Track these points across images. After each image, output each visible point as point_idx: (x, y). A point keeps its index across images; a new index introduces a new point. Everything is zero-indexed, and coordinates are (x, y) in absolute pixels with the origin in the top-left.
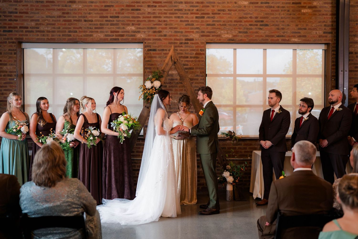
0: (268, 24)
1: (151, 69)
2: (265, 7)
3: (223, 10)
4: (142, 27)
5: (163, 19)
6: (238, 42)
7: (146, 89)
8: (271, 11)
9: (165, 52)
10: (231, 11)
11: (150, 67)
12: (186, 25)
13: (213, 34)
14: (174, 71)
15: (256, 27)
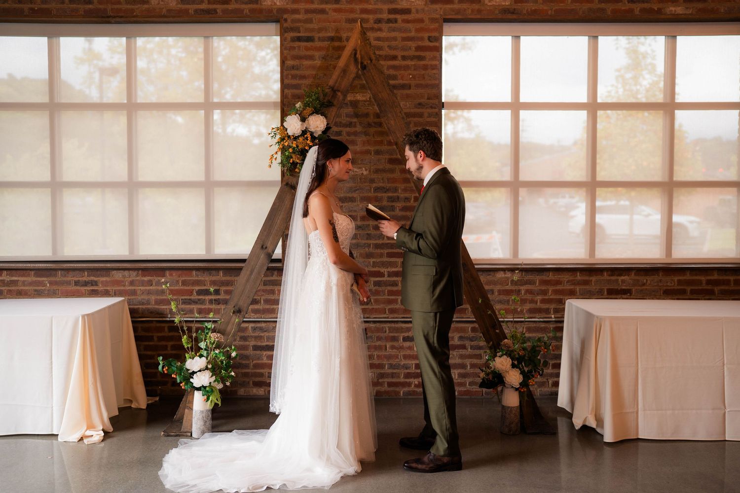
1: (299, 88)
6: (525, 17)
7: (286, 138)
9: (337, 44)
11: (298, 84)
14: (361, 95)
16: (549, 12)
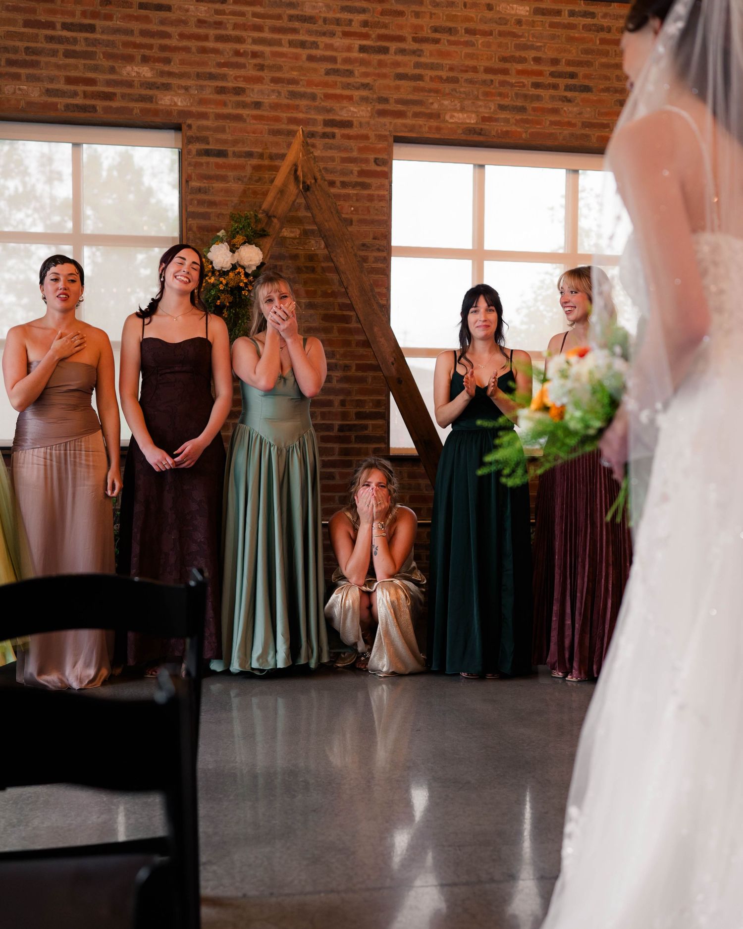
0: (590, 83)
1: (209, 219)
2: (581, 27)
3: (450, 31)
4: (177, 71)
5: (249, 47)
6: (493, 141)
8: (600, 43)
9: (257, 161)
10: (475, 34)
11: (207, 212)
12: (328, 73)
13: (417, 109)
14: (289, 230)
15: (552, 92)
16: (524, 136)
